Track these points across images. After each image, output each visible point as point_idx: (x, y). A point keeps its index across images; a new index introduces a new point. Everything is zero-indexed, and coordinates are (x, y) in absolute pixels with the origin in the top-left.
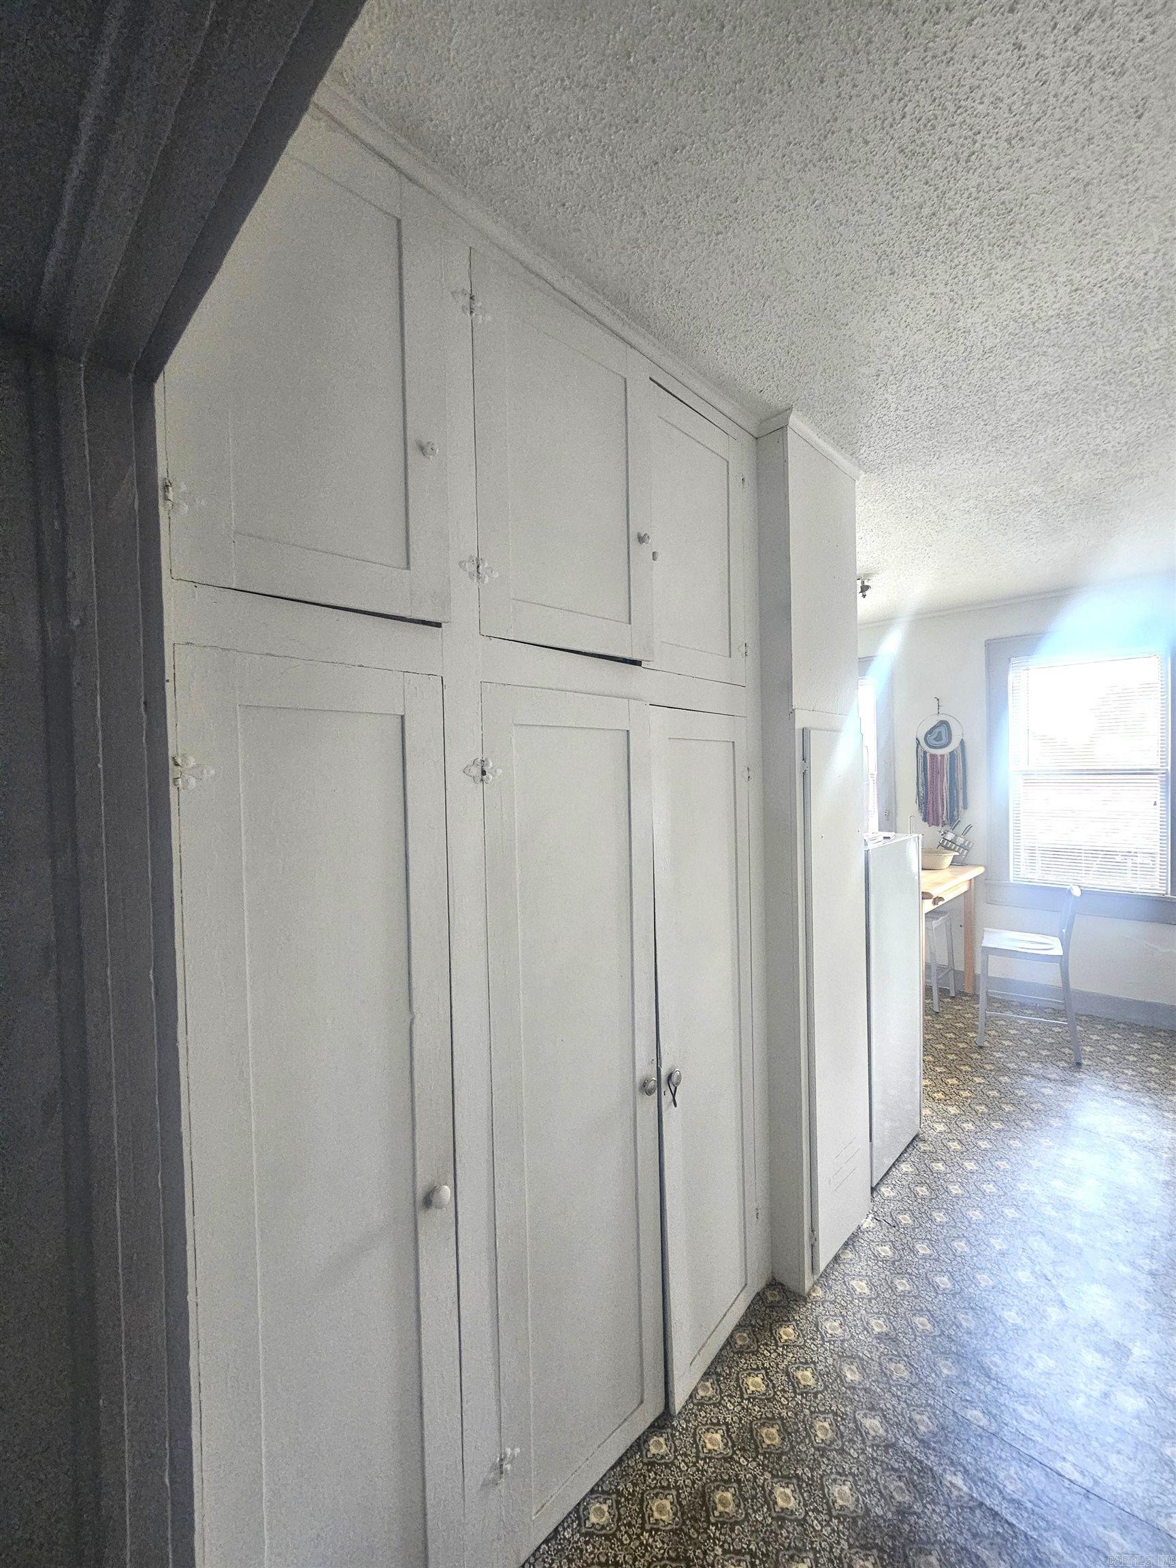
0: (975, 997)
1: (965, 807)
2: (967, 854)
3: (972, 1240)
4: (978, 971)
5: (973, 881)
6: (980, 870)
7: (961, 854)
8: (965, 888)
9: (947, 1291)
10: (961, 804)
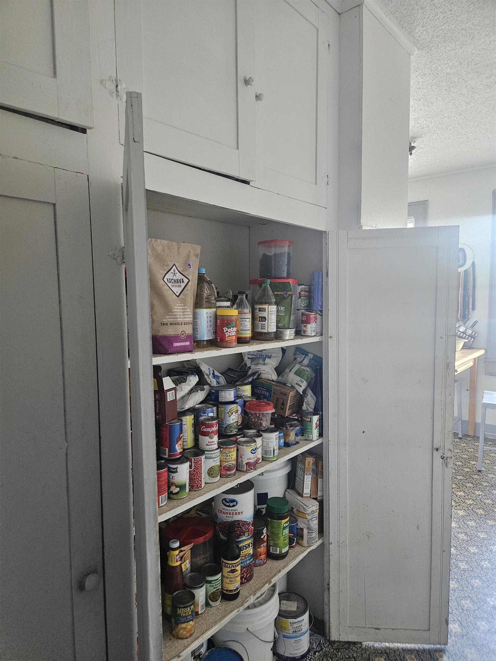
0: (476, 438)
1: (473, 309)
2: (473, 341)
3: (475, 599)
4: (479, 420)
5: (477, 359)
6: (482, 352)
7: (470, 341)
8: (471, 364)
9: (457, 634)
10: (471, 307)
